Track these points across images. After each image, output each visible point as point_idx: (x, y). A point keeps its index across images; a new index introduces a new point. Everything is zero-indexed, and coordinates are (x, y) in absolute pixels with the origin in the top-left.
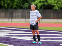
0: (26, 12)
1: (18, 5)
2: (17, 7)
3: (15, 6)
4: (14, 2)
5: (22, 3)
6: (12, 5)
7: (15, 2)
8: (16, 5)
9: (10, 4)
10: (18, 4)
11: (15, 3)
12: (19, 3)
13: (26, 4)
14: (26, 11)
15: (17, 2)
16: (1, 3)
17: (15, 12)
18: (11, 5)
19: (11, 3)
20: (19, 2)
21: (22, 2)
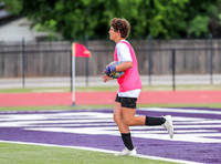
0: (199, 49)
1: (168, 23)
2: (165, 31)
3: (160, 28)
4: (153, 11)
5: (186, 15)
6: (148, 24)
7: (157, 13)
8: (163, 22)
9: (141, 22)
10: (171, 20)
11: (159, 17)
12: (172, 16)
13: (199, 18)
14: (201, 46)
15: (167, 13)
16: (107, 17)
17: (160, 50)
18: (144, 24)
19: (143, 17)
20: (174, 13)
21: (184, 11)
